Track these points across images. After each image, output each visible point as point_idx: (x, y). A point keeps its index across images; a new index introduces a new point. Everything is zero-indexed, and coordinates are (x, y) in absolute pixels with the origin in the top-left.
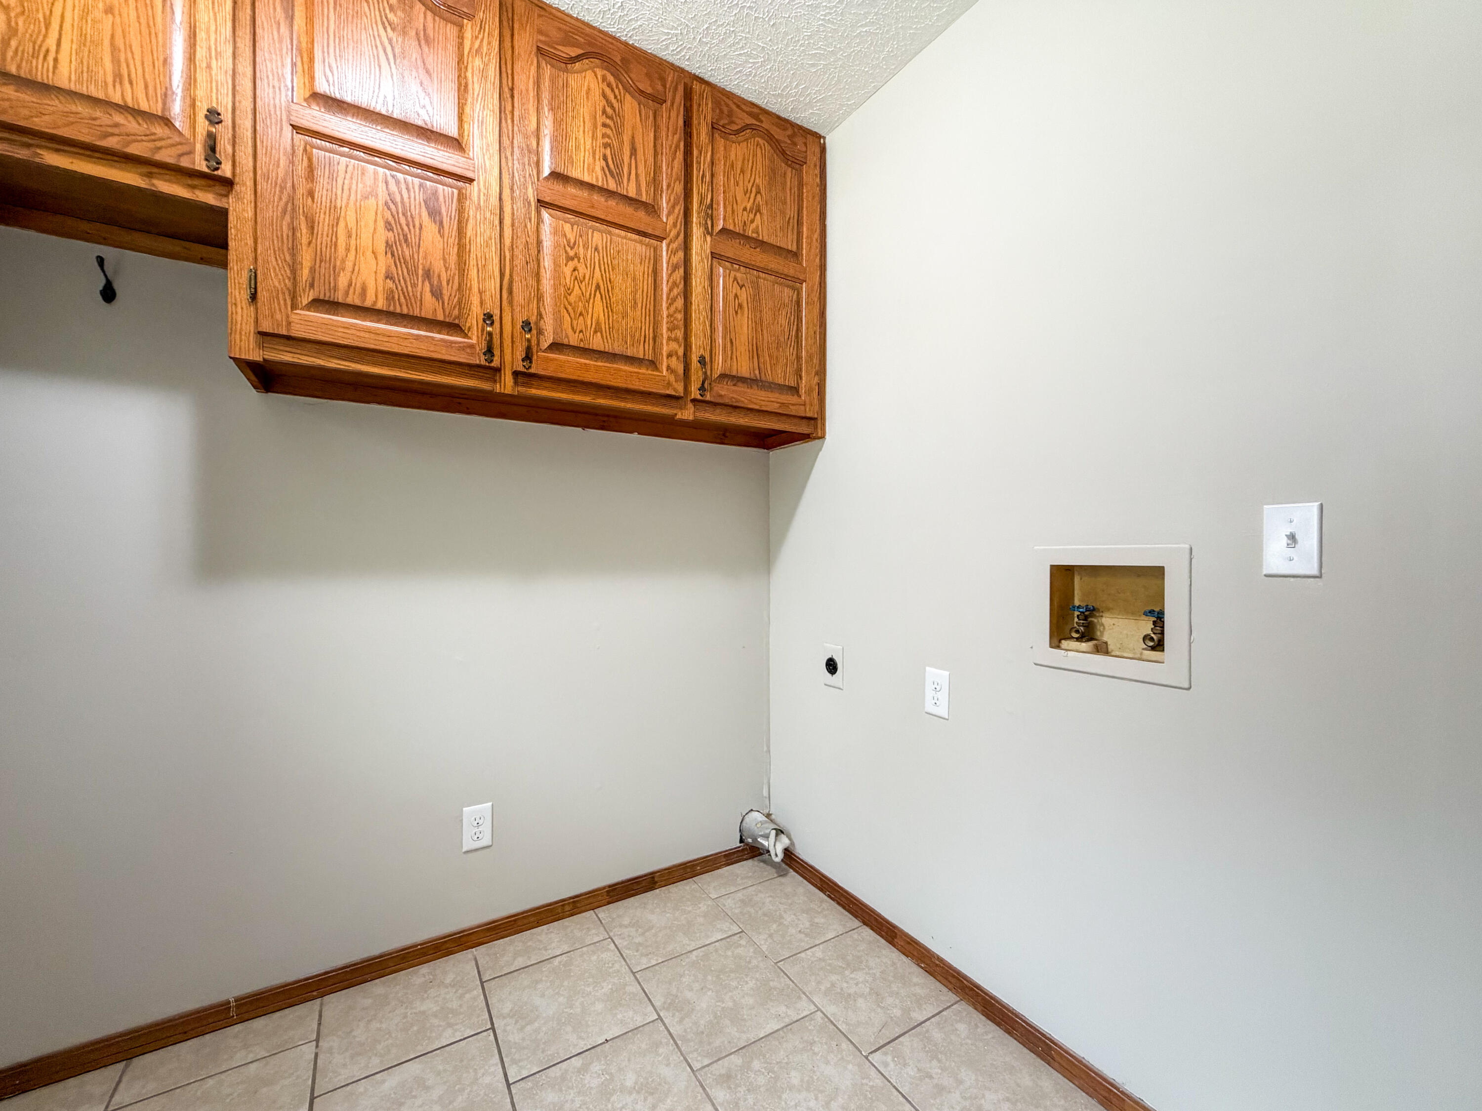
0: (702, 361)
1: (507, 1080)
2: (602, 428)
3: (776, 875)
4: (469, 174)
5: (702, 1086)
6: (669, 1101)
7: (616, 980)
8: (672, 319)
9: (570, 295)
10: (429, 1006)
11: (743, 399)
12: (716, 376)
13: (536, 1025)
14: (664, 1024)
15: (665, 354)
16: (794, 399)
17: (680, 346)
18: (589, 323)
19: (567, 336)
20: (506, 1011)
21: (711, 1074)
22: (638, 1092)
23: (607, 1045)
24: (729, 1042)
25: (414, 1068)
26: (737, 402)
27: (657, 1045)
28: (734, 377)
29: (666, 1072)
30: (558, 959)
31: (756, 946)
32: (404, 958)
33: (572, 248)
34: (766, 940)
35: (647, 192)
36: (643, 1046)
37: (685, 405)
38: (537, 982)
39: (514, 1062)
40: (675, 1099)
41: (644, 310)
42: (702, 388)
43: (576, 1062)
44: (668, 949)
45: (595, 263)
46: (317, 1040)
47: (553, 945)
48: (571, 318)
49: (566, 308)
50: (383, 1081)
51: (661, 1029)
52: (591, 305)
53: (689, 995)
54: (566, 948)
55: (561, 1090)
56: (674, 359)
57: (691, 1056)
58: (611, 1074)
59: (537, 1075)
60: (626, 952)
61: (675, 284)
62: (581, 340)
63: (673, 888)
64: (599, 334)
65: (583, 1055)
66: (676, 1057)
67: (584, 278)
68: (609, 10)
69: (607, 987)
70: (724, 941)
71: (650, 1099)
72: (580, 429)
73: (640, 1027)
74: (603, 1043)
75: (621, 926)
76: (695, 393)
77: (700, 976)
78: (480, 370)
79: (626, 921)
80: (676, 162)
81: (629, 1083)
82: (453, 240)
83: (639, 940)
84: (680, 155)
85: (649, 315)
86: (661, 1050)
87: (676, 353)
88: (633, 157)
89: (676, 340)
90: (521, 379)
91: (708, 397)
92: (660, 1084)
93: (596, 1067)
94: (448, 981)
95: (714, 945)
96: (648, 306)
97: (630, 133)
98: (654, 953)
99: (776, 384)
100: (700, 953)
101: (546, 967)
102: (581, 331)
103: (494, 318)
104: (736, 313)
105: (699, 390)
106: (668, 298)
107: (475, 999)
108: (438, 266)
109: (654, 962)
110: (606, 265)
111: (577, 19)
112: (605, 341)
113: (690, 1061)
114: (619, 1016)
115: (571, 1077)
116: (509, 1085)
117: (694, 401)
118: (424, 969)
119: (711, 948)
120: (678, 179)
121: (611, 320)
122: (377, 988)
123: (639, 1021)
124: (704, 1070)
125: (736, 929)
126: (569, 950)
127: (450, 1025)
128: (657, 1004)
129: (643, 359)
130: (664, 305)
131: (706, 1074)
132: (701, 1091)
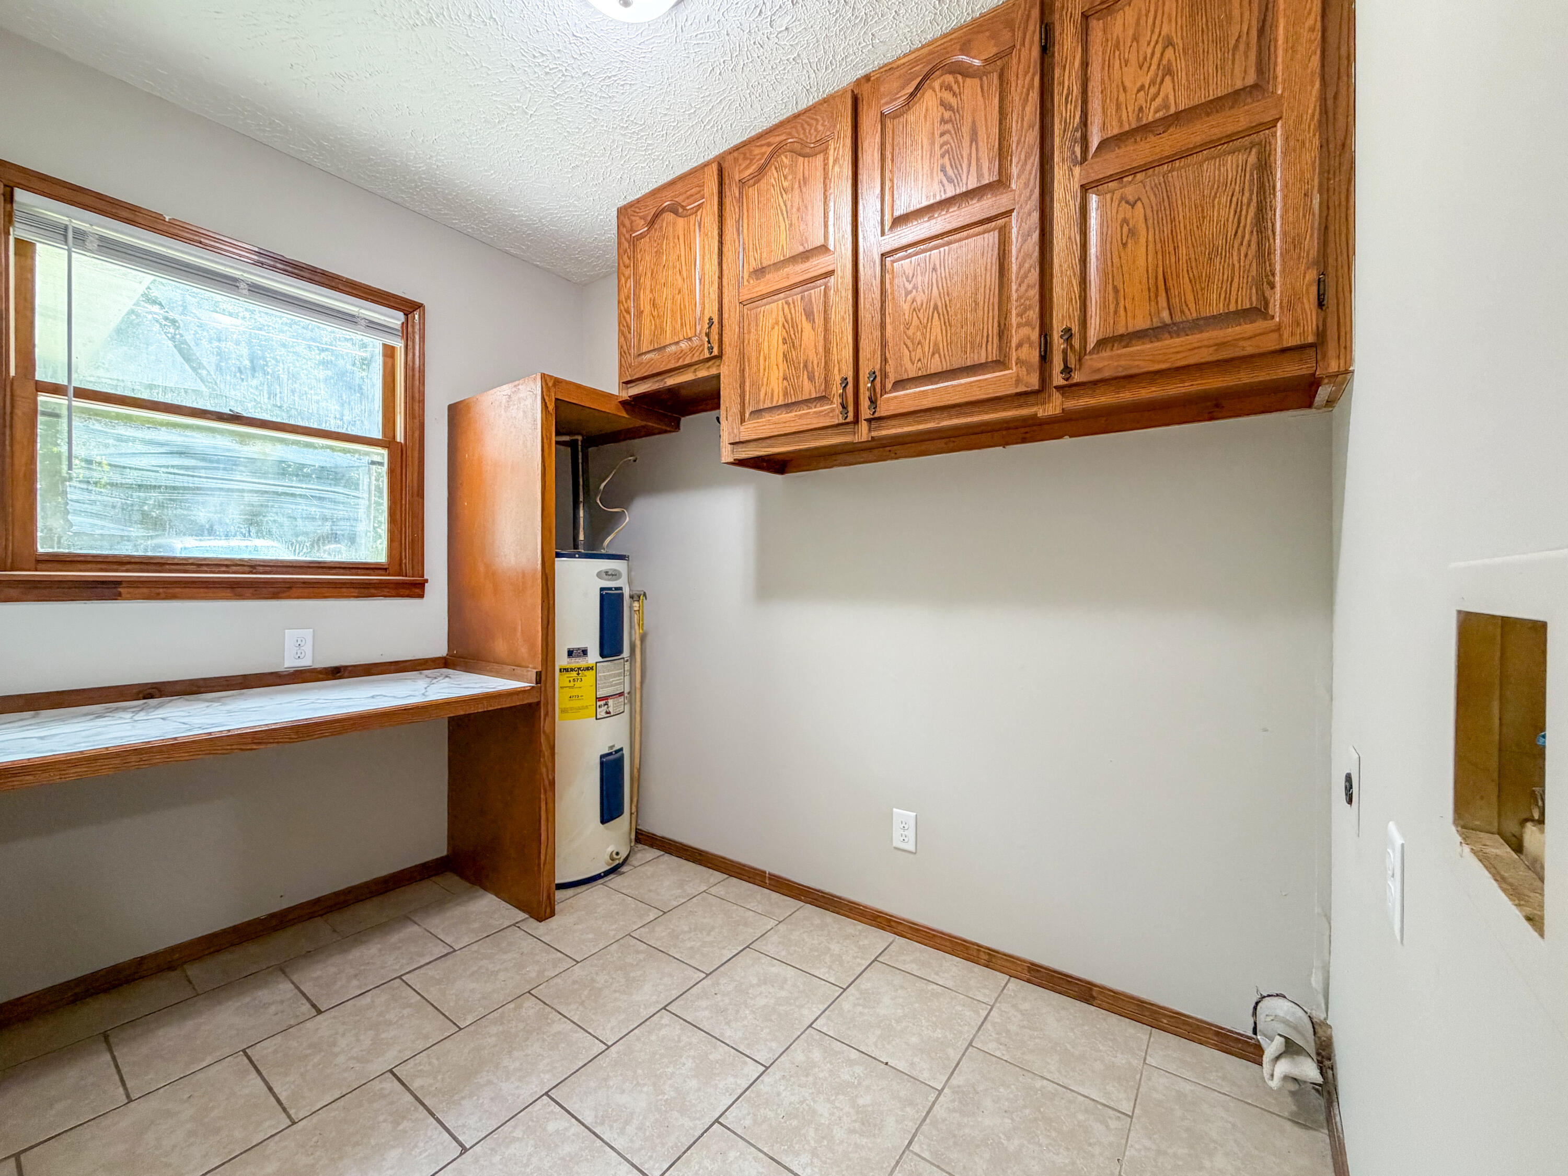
0: (1068, 334)
1: (812, 1023)
2: (1024, 441)
3: (1286, 1114)
4: (830, 268)
5: (898, 1162)
6: (865, 1140)
7: (950, 1036)
8: (1022, 301)
9: (908, 329)
10: (835, 948)
11: (1137, 363)
12: (1092, 346)
13: (866, 1011)
14: (937, 1098)
15: (1014, 345)
16: (1261, 325)
17: (1033, 329)
18: (927, 349)
19: (906, 370)
20: (863, 987)
21: (915, 1165)
22: (857, 1113)
23: (883, 1066)
24: (964, 1168)
25: (791, 972)
26: (1126, 369)
27: (911, 1103)
28: (1122, 336)
29: (891, 1123)
30: (935, 986)
31: (1124, 1141)
32: (851, 909)
33: (910, 282)
34: (1147, 1149)
35: (989, 169)
36: (902, 1094)
37: (1049, 396)
38: (902, 987)
39: (829, 1018)
40: (870, 1145)
41: (986, 305)
42: (1067, 370)
43: (854, 1055)
44: (1026, 1057)
45: (932, 283)
46: (780, 922)
47: (946, 975)
48: (910, 352)
49: (905, 344)
50: (774, 966)
51: (929, 1098)
52: (928, 330)
53: (988, 1103)
54: (950, 984)
55: (825, 1058)
56: (1026, 348)
57: (922, 1138)
58: (859, 1084)
59: (827, 1037)
60: (987, 1025)
61: (1028, 256)
62: (920, 369)
63: (1114, 1019)
64: (937, 355)
65: (863, 1055)
66: (911, 1126)
67: (922, 305)
68: (936, 14)
69: (939, 1034)
70: (1092, 1103)
71: (857, 1125)
72: (1001, 448)
73: (918, 1080)
74: (882, 1062)
75: (1014, 1006)
76: (1058, 379)
77: (1021, 1102)
78: (841, 427)
79: (1026, 1006)
80: (1028, 109)
81: (861, 1102)
82: (821, 329)
83: (1013, 1028)
84: (1034, 96)
85: (993, 310)
86: (908, 1109)
87: (1029, 338)
88: (974, 143)
89: (1028, 324)
90: (874, 424)
91: (1077, 377)
92: (875, 1125)
93: (859, 1070)
94: (861, 943)
95: (1075, 1095)
96: (991, 299)
97: (970, 120)
98: (1009, 1047)
99: (1205, 318)
100: (1051, 1087)
101: (920, 984)
102: (919, 360)
103: (848, 380)
104: (1125, 245)
105: (1061, 373)
106: (1017, 278)
107: (859, 964)
108: (812, 356)
109: (998, 1054)
110: (944, 280)
111: (923, 47)
112: (943, 360)
113: (916, 1139)
114: (916, 1060)
115: (839, 1058)
116: (810, 1026)
117: (1058, 388)
118: (861, 926)
119: (1069, 1095)
120: (1031, 126)
121: (949, 335)
122: (829, 918)
123: (925, 1076)
124: (915, 1157)
125: (1126, 1107)
126: (951, 987)
127: (830, 968)
128: (954, 1081)
129: (987, 363)
130: (1014, 287)
131: (911, 1160)
132: (892, 1165)
